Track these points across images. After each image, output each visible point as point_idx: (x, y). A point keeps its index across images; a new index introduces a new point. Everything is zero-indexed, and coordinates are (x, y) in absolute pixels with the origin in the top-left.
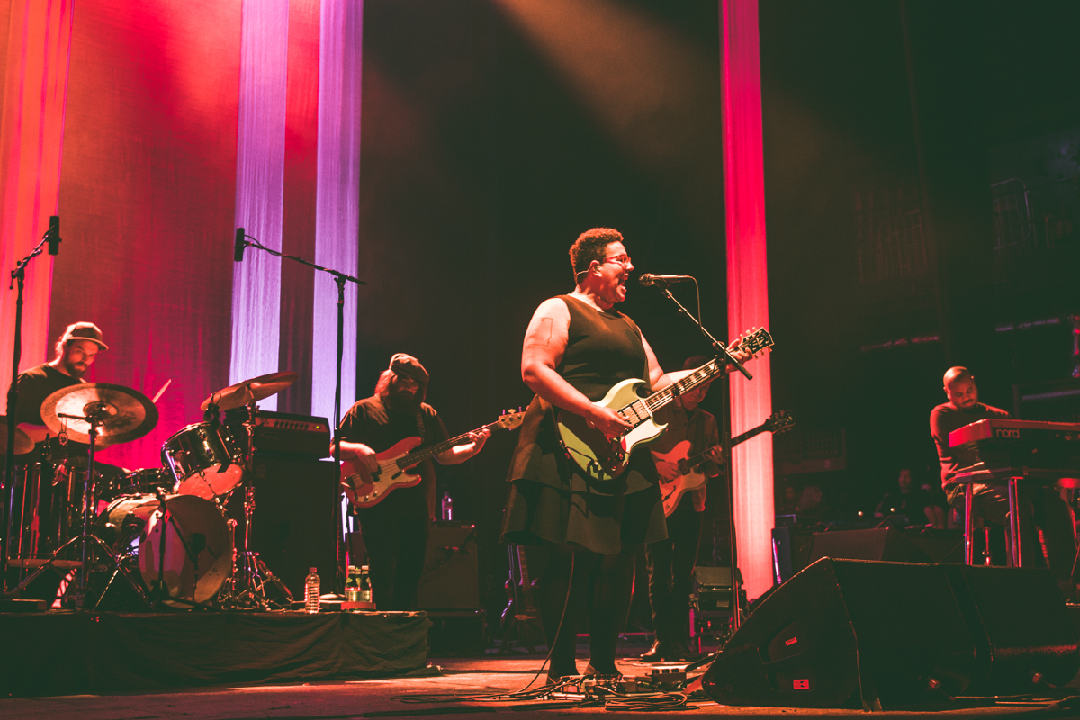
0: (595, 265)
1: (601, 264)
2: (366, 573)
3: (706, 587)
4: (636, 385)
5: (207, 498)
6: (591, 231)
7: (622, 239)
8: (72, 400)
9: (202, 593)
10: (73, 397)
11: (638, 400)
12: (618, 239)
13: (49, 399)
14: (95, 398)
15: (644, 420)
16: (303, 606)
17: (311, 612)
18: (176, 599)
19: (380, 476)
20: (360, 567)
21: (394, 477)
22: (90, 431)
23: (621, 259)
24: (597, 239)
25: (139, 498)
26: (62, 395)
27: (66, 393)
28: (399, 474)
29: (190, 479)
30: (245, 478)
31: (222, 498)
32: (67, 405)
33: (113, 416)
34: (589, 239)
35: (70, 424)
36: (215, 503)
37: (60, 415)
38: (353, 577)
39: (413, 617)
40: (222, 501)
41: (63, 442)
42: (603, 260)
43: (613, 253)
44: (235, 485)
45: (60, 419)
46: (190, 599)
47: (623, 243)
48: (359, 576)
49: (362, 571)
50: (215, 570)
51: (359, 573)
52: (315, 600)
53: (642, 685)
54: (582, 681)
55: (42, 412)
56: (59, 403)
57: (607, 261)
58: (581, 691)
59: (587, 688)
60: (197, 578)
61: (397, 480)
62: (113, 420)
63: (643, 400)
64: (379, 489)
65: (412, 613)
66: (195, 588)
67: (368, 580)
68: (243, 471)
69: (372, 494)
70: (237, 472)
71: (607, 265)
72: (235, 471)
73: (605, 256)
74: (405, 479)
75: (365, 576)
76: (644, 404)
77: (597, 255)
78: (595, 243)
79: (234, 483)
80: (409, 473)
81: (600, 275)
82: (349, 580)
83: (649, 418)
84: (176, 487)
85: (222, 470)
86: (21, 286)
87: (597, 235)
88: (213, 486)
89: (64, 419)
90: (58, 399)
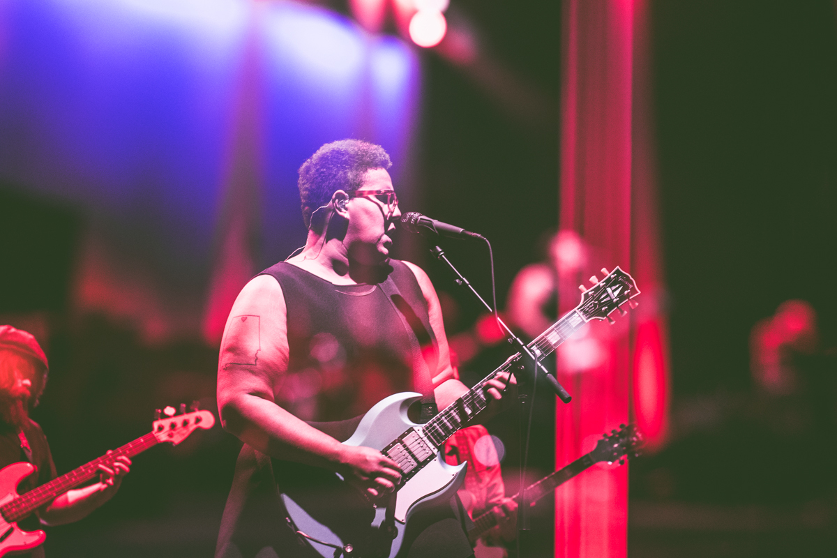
0: (340, 197)
1: (351, 198)
4: (405, 403)
7: (390, 164)
11: (411, 430)
12: (383, 164)
15: (425, 462)
23: (383, 197)
24: (351, 156)
34: (337, 154)
42: (354, 192)
43: (373, 183)
47: (389, 171)
63: (419, 428)
73: (360, 184)
76: (422, 435)
77: (347, 181)
78: (346, 162)
81: (347, 215)
83: (432, 457)
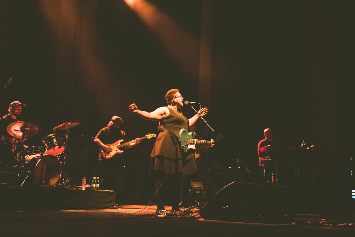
0: (174, 99)
2: (98, 179)
3: (194, 187)
5: (54, 155)
6: (172, 90)
8: (17, 126)
9: (51, 183)
10: (17, 125)
13: (10, 125)
16: (81, 188)
17: (83, 189)
18: (44, 184)
20: (96, 177)
21: (116, 151)
22: (22, 135)
25: (35, 155)
26: (14, 124)
27: (16, 123)
29: (50, 150)
30: (66, 150)
31: (59, 155)
32: (15, 127)
33: (28, 131)
35: (17, 133)
36: (56, 157)
37: (13, 130)
39: (111, 192)
40: (58, 157)
44: (63, 152)
46: (48, 184)
49: (97, 178)
50: (55, 177)
51: (96, 179)
52: (84, 186)
53: (181, 214)
54: (165, 212)
55: (7, 128)
57: (177, 97)
58: (165, 214)
59: (167, 214)
60: (50, 179)
65: (111, 191)
66: (49, 181)
68: (65, 148)
71: (177, 98)
72: (63, 148)
75: (98, 180)
79: (62, 151)
80: (121, 149)
81: (176, 101)
82: (93, 181)
84: (45, 152)
87: (173, 91)
88: (56, 152)
90: (13, 125)
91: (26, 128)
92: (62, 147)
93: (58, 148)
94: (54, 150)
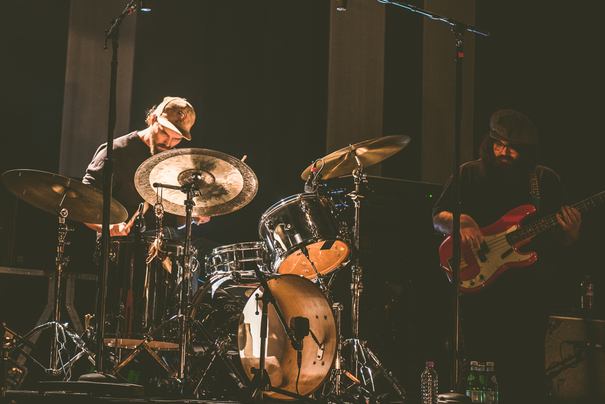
8: (166, 168)
10: (167, 164)
13: (143, 167)
14: (190, 165)
18: (277, 390)
19: (487, 255)
21: (504, 256)
22: (186, 202)
26: (156, 163)
27: (160, 160)
28: (509, 252)
29: (291, 256)
30: (352, 256)
31: (326, 277)
32: (162, 173)
33: (209, 186)
35: (166, 194)
37: (156, 185)
38: (475, 373)
40: (326, 281)
41: (159, 214)
44: (341, 264)
45: (155, 189)
48: (482, 373)
49: (486, 367)
51: (483, 369)
55: (136, 181)
56: (153, 171)
61: (510, 259)
62: (209, 189)
64: (487, 270)
67: (494, 378)
69: (478, 277)
70: (342, 249)
72: (340, 248)
74: (517, 257)
75: (490, 374)
79: (339, 261)
80: (523, 250)
82: (472, 378)
84: (277, 265)
85: (326, 247)
86: (115, 47)
89: (160, 189)
90: (152, 167)
91: (199, 177)
92: (337, 243)
93: (323, 248)
94: (308, 258)
